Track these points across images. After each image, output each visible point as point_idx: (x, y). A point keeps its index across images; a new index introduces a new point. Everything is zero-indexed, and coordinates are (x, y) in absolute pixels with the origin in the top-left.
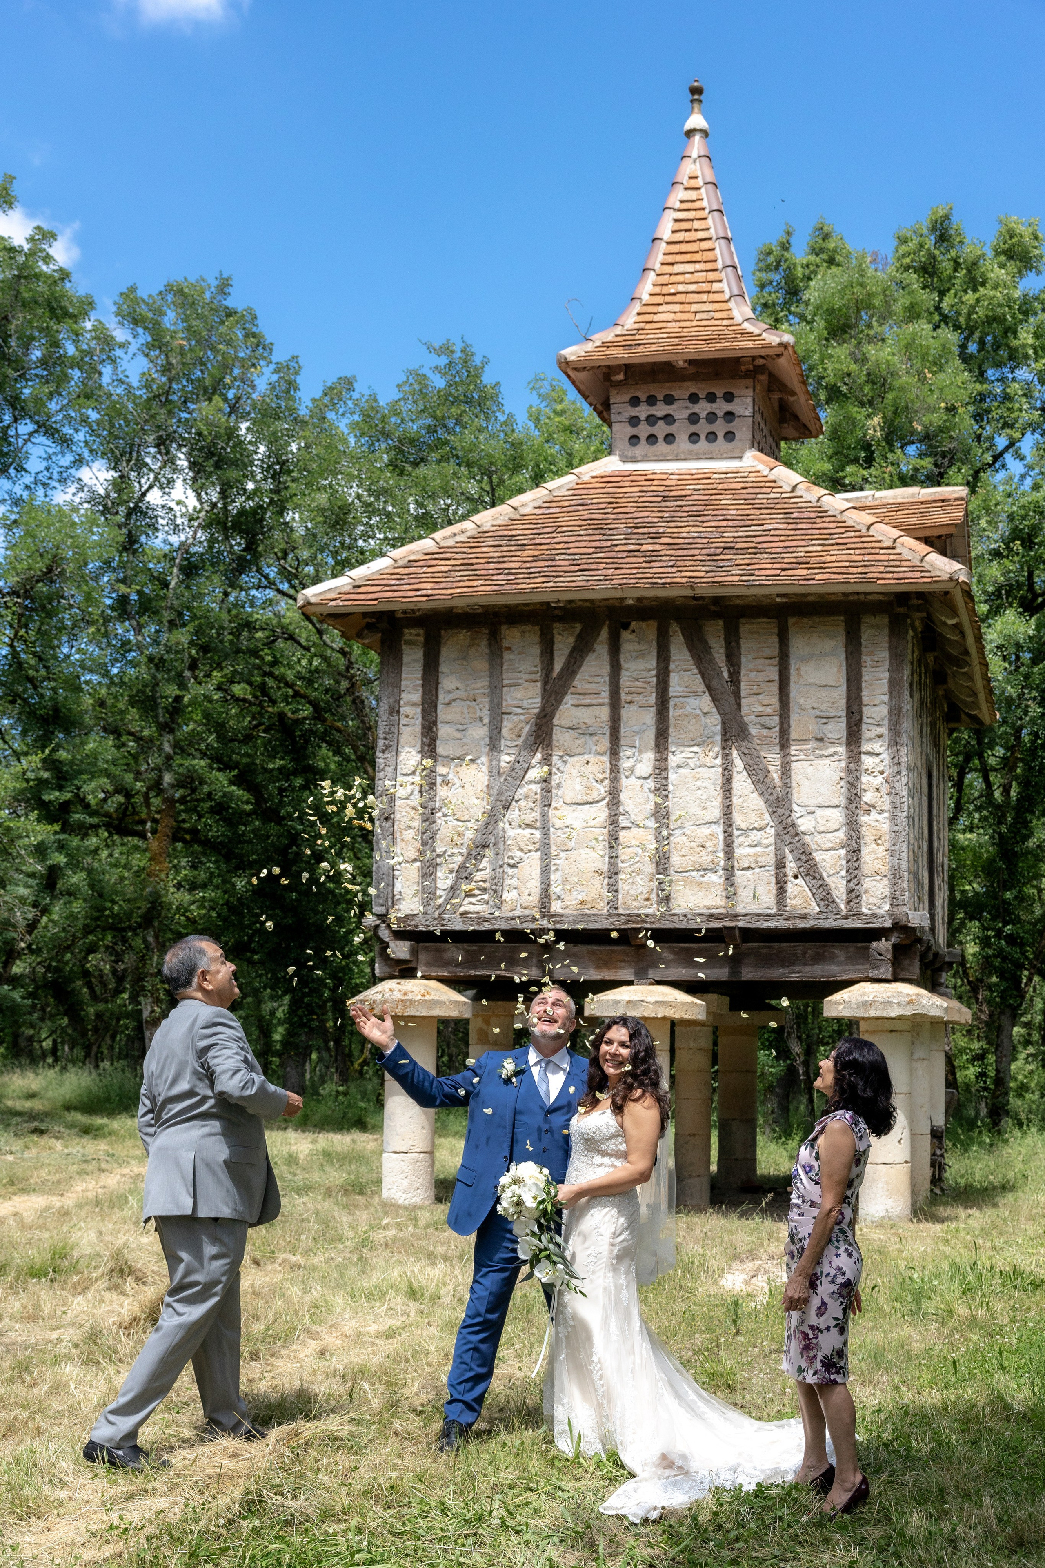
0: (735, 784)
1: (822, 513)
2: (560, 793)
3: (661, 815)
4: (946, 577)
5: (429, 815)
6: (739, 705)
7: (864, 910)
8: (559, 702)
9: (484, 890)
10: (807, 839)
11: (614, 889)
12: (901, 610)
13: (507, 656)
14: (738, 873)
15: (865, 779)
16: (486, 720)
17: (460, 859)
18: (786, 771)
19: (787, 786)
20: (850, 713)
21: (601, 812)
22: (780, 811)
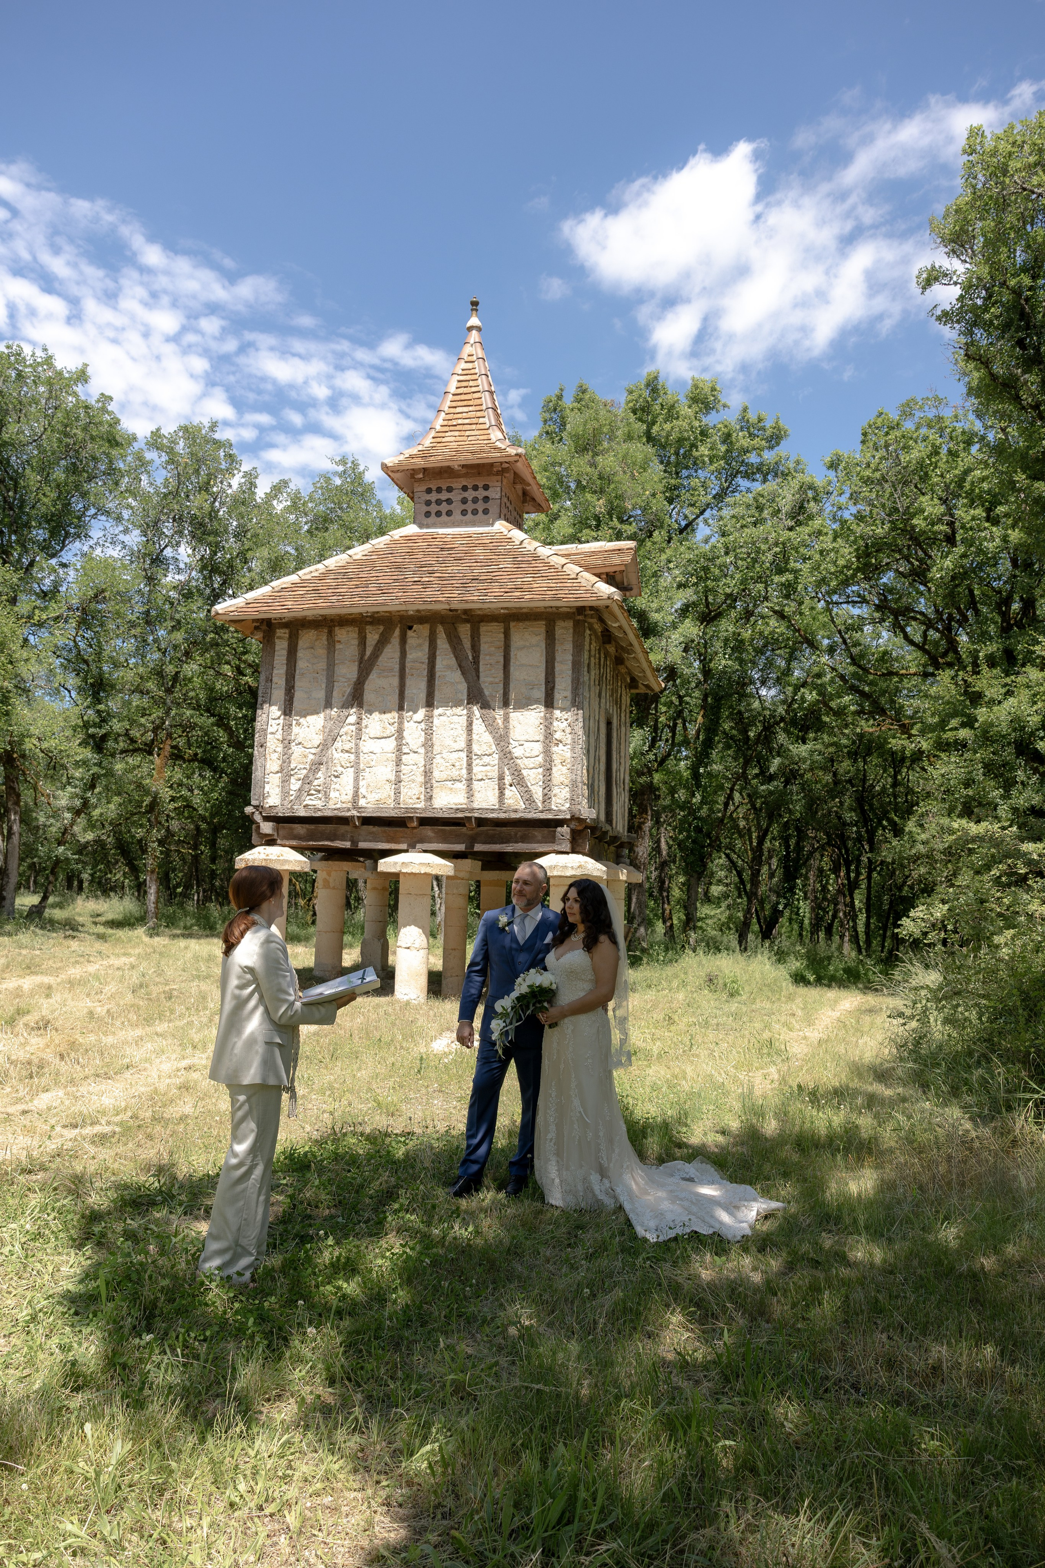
0: (474, 727)
1: (536, 558)
2: (367, 731)
3: (428, 744)
4: (606, 597)
5: (287, 743)
6: (478, 677)
7: (553, 807)
8: (368, 674)
9: (319, 791)
10: (519, 761)
11: (398, 793)
12: (581, 618)
13: (338, 646)
14: (475, 783)
15: (555, 723)
16: (324, 686)
17: (305, 772)
18: (506, 719)
19: (506, 728)
20: (547, 682)
21: (391, 744)
22: (502, 744)
